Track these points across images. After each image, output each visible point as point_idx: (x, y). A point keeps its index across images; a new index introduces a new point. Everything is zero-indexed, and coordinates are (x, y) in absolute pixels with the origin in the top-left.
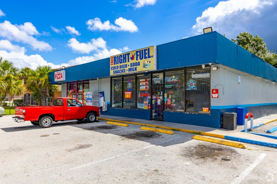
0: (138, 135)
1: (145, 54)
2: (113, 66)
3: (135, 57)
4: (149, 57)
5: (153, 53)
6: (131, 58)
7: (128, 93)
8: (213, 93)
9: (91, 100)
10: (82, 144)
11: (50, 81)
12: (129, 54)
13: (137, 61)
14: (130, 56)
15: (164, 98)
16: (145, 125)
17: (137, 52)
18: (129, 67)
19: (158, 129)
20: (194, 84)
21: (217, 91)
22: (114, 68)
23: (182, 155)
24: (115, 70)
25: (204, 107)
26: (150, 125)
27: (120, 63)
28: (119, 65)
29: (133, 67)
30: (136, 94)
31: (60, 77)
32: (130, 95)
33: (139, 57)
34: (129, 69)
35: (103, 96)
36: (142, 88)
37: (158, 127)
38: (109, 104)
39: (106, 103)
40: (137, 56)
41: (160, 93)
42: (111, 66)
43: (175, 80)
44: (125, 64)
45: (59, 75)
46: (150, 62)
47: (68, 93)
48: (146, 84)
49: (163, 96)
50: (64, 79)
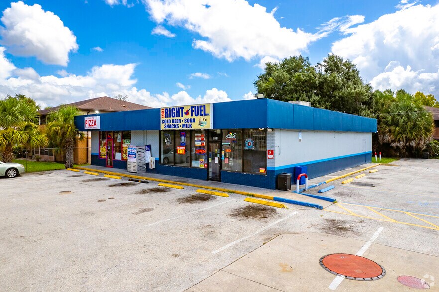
0: (194, 198)
1: (201, 111)
2: (164, 119)
3: (190, 112)
4: (205, 114)
5: (209, 110)
6: (185, 113)
7: (181, 148)
8: (269, 154)
9: (135, 155)
10: (145, 208)
11: (76, 128)
12: (183, 108)
13: (192, 118)
14: (184, 111)
15: (221, 156)
16: (201, 186)
17: (192, 107)
18: (183, 123)
19: (213, 191)
20: (251, 143)
21: (272, 153)
22: (166, 121)
23: (231, 215)
24: (166, 124)
25: (261, 168)
26: (206, 187)
27: (173, 117)
28: (171, 118)
29: (187, 123)
30: (191, 151)
31: (93, 124)
32: (183, 150)
33: (194, 113)
34: (183, 124)
35: (150, 149)
36: (198, 143)
37: (214, 189)
38: (158, 160)
39: (153, 159)
40: (192, 111)
41: (218, 151)
42: (162, 119)
43: (233, 137)
44: (178, 118)
45: (91, 122)
46: (206, 120)
47: (100, 143)
48: (202, 140)
49: (221, 154)
50: (98, 127)
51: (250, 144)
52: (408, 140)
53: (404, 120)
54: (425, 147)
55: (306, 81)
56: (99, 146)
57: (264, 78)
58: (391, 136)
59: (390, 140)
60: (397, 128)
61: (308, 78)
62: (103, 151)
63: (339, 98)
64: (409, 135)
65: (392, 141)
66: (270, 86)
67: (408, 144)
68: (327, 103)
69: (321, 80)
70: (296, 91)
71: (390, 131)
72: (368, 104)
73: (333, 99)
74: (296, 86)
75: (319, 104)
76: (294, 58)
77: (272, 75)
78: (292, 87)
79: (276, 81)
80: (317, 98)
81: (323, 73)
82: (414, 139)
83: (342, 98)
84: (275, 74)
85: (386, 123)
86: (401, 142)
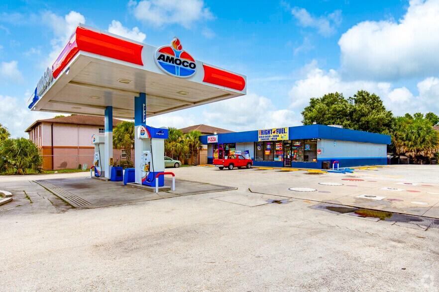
1: (282, 131)
4: (284, 133)
5: (287, 131)
7: (267, 151)
8: (318, 152)
11: (201, 142)
13: (277, 135)
14: (273, 131)
17: (277, 129)
18: (272, 137)
21: (320, 151)
22: (261, 137)
25: (314, 159)
28: (265, 135)
29: (274, 137)
30: (273, 153)
32: (269, 153)
35: (248, 153)
36: (278, 148)
38: (253, 158)
40: (277, 131)
41: (289, 152)
42: (259, 136)
44: (269, 135)
46: (285, 135)
47: (214, 151)
48: (280, 146)
49: (291, 153)
50: (217, 141)
51: (308, 147)
52: (418, 151)
53: (416, 137)
54: (432, 156)
55: (340, 111)
56: (214, 152)
57: (309, 109)
58: (406, 149)
59: (405, 151)
60: (410, 143)
61: (342, 109)
62: (216, 156)
63: (365, 122)
64: (419, 147)
65: (406, 152)
66: (314, 115)
67: (418, 153)
68: (356, 126)
69: (351, 110)
70: (333, 118)
71: (404, 145)
72: (388, 125)
73: (360, 123)
74: (333, 114)
75: (350, 127)
76: (332, 94)
77: (315, 107)
78: (330, 115)
79: (318, 112)
80: (348, 122)
81: (354, 104)
82: (423, 150)
83: (368, 122)
84: (317, 106)
85: (402, 139)
86: (413, 153)
